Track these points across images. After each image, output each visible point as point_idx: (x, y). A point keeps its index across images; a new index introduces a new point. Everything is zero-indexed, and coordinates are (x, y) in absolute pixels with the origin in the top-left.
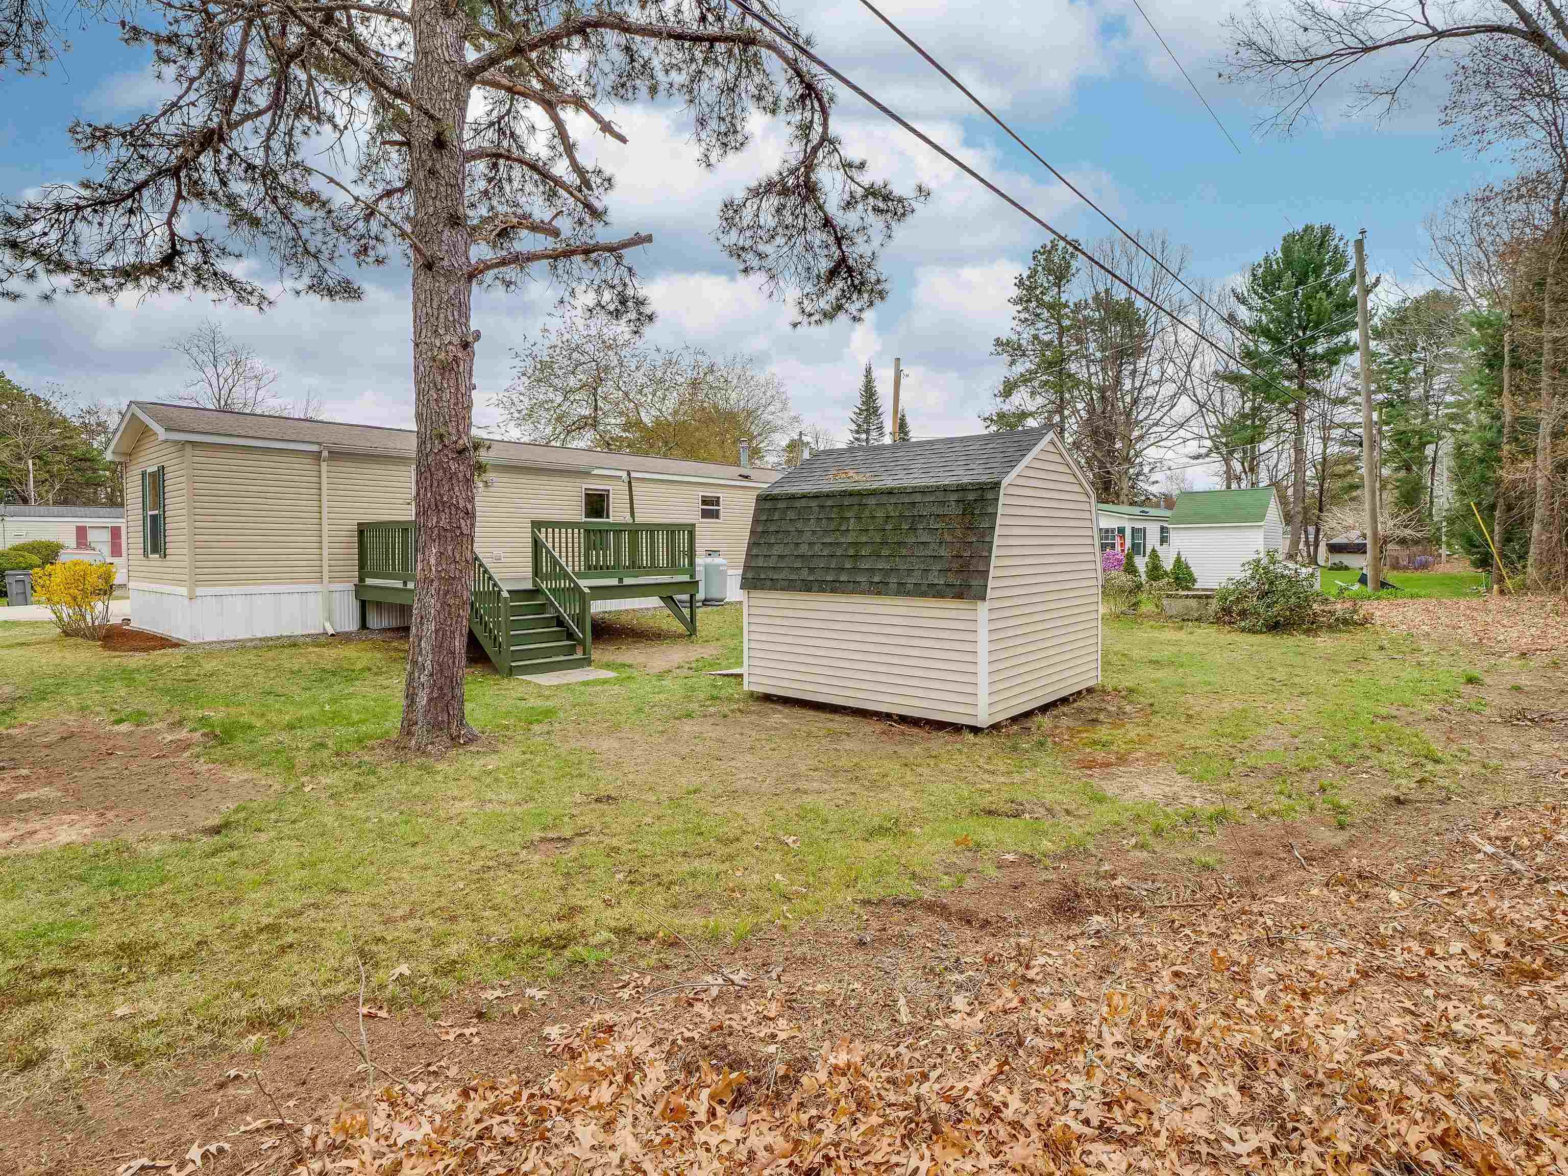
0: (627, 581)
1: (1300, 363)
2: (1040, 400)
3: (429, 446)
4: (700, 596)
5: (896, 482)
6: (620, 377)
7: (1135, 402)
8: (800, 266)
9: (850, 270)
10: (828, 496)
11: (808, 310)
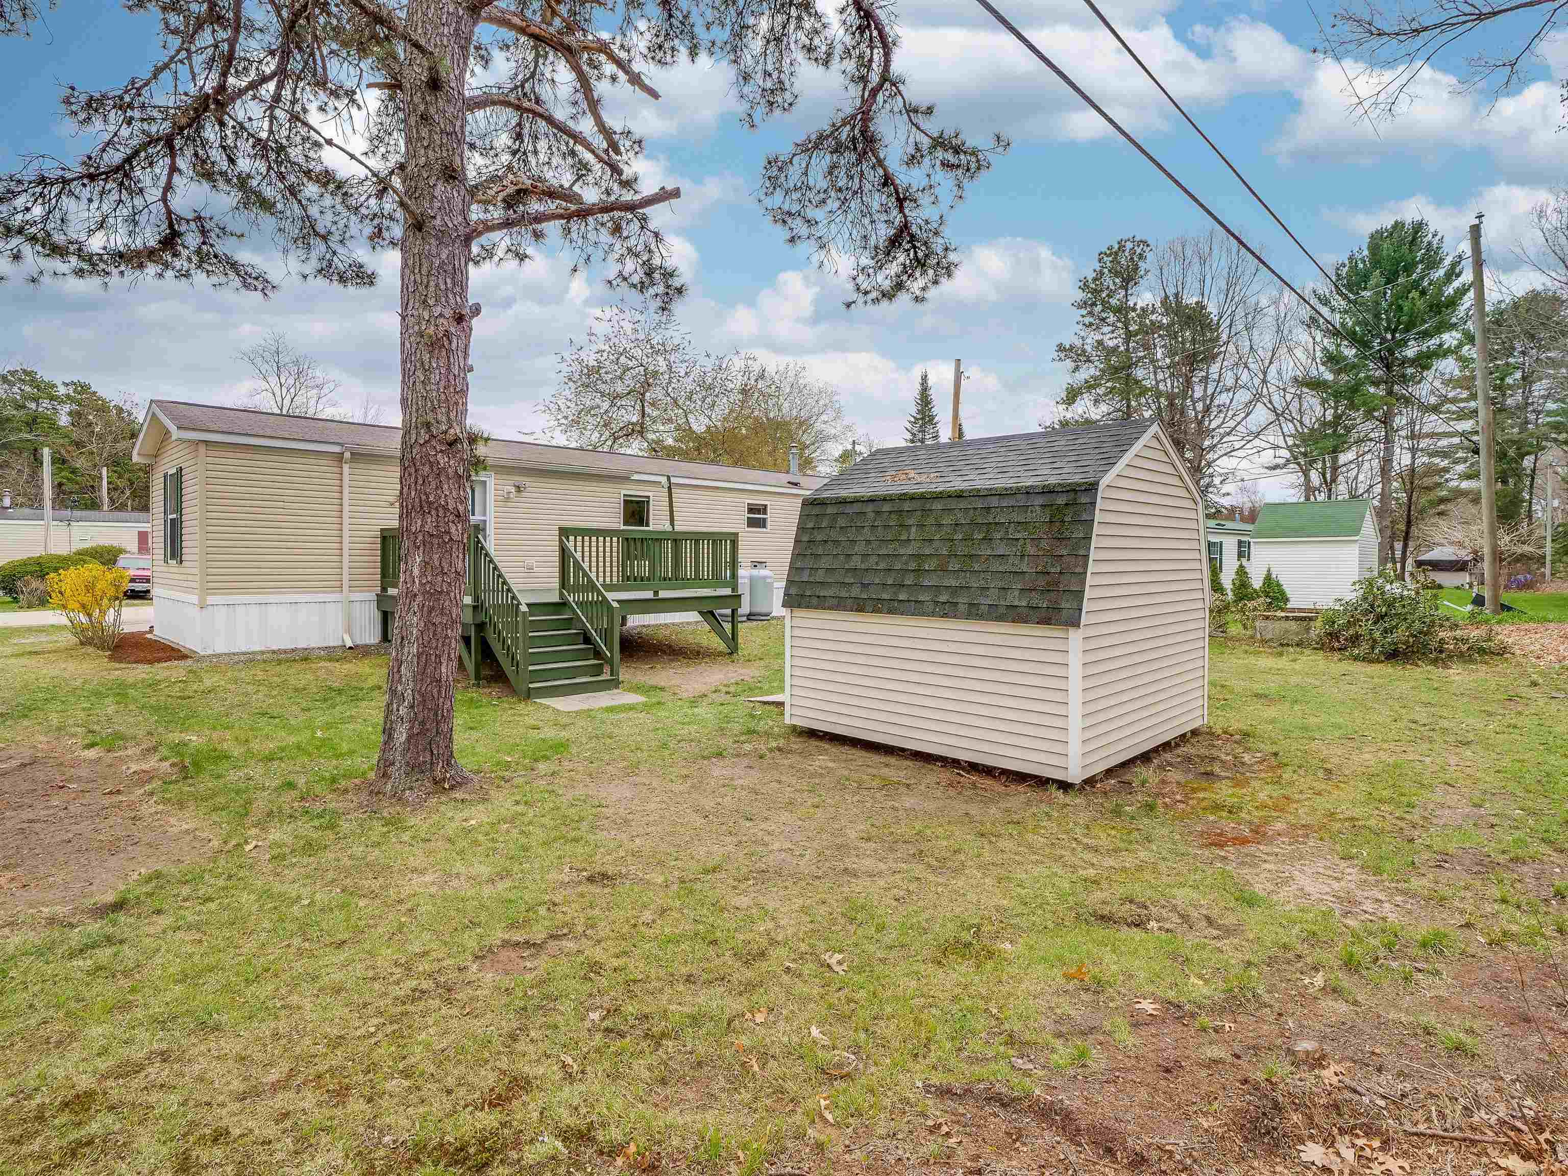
0: (663, 594)
1: (1388, 367)
2: (1104, 408)
3: (414, 437)
4: (744, 609)
5: (966, 484)
6: (670, 383)
7: (1207, 409)
8: (855, 232)
9: (913, 237)
10: (885, 500)
11: (863, 287)
